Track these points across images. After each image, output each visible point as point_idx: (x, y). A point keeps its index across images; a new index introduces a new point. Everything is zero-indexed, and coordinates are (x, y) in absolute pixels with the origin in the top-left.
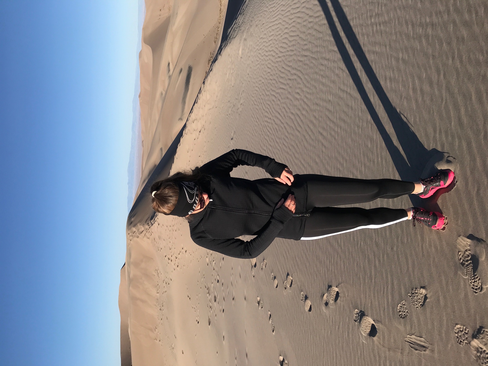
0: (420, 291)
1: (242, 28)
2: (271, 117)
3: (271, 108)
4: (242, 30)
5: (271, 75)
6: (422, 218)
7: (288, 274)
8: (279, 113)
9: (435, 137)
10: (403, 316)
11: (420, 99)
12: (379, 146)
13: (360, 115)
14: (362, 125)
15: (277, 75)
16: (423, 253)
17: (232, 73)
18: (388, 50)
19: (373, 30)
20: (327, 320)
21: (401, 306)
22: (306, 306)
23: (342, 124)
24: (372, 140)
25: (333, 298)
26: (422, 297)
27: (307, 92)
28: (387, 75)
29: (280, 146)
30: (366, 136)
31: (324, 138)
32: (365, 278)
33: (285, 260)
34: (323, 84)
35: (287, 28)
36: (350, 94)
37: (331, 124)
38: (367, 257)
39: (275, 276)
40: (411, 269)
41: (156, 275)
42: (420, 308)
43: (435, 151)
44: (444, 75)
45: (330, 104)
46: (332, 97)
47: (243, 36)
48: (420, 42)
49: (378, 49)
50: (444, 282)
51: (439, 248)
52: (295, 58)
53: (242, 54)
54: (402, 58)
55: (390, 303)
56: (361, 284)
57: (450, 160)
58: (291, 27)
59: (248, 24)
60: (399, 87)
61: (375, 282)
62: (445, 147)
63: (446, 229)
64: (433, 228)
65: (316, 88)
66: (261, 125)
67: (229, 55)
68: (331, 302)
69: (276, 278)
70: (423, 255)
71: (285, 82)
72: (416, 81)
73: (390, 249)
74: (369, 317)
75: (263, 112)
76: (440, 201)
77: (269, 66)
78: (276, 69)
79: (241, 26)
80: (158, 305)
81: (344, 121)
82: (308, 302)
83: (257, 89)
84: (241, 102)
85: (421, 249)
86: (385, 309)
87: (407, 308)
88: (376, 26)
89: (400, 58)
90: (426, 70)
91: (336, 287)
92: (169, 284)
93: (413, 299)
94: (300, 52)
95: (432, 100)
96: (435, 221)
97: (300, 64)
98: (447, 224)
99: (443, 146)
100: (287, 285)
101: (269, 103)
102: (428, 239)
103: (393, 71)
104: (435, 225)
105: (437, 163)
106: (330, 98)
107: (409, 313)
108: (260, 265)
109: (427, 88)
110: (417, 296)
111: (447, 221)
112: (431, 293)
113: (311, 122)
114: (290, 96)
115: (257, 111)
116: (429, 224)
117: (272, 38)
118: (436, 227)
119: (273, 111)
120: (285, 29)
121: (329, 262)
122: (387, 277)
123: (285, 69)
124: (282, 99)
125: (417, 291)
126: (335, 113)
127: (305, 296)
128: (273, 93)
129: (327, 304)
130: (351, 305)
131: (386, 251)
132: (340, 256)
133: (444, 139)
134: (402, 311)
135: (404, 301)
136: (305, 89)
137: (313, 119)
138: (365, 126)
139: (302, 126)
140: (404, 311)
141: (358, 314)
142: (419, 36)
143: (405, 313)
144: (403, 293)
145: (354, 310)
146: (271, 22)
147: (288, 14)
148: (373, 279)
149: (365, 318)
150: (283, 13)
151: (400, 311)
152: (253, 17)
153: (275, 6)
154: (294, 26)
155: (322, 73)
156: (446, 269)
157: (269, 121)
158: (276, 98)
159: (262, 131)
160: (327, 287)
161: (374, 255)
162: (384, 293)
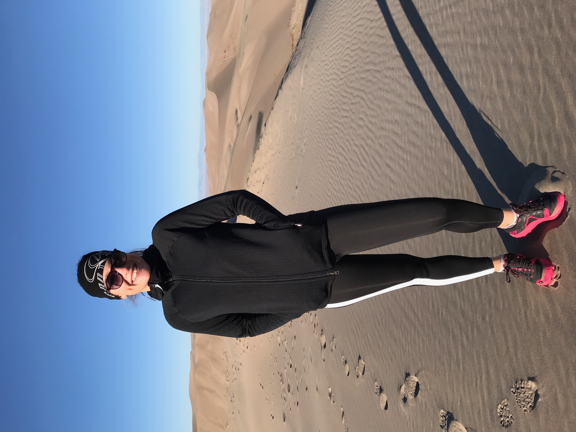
0: (528, 385)
1: (303, 54)
2: (334, 154)
3: (334, 143)
4: (303, 56)
5: (334, 103)
6: (520, 269)
7: (360, 358)
8: (343, 148)
9: (532, 146)
10: (506, 423)
11: (508, 95)
12: (457, 172)
13: (432, 132)
14: (436, 147)
15: (340, 102)
16: (528, 323)
17: (294, 109)
18: (462, 37)
19: (442, 17)
20: (407, 423)
21: (502, 407)
22: (381, 402)
23: (412, 149)
24: (448, 163)
25: (413, 392)
26: (531, 395)
27: (371, 115)
28: (463, 71)
29: (344, 189)
30: (441, 160)
31: (392, 170)
32: (450, 363)
33: (356, 338)
34: (388, 101)
35: (347, 42)
36: (419, 107)
37: (399, 151)
38: (451, 333)
39: (346, 360)
40: (511, 350)
41: (224, 359)
42: (530, 411)
43: (533, 166)
44: (539, 52)
45: (397, 125)
46: (399, 115)
47: (304, 63)
48: (503, 16)
49: (450, 39)
50: (562, 371)
51: (551, 315)
52: (357, 76)
53: (304, 84)
54: (481, 43)
55: (486, 401)
56: (445, 372)
57: (557, 177)
58: (352, 40)
59: (309, 47)
60: (479, 84)
61: (464, 369)
62: (549, 158)
63: (559, 285)
64: (539, 284)
65: (380, 108)
66: (325, 165)
67: (290, 88)
68: (411, 397)
69: (347, 363)
70: (528, 328)
71: (348, 108)
72: (501, 70)
73: (481, 320)
74: (459, 422)
75: (326, 150)
76: (547, 242)
77: (331, 92)
78: (338, 95)
79: (302, 52)
80: (228, 396)
81: (414, 145)
82: (384, 396)
83: (320, 123)
84: (305, 141)
85: (524, 319)
86: (479, 412)
87: (510, 411)
88: (447, 10)
89: (479, 43)
90: (513, 51)
91: (416, 376)
92: (239, 370)
93: (518, 398)
94: (362, 67)
95: (524, 92)
96: (539, 273)
97: (363, 82)
98: (560, 278)
99: (544, 157)
100: (359, 372)
101: (332, 137)
102: (533, 303)
103: (470, 64)
104: (541, 278)
105: (537, 184)
106: (397, 117)
107: (513, 419)
108: (330, 345)
109: (516, 77)
110: (524, 393)
111: (559, 272)
112: (544, 389)
113: (377, 152)
114: (353, 125)
115: (320, 150)
116: (532, 277)
117: (333, 58)
118: (542, 282)
119: (336, 147)
120: (346, 44)
121: (406, 341)
122: (479, 363)
123: (347, 92)
124: (345, 129)
125: (524, 384)
126: (403, 136)
127: (380, 388)
128: (336, 125)
129: (405, 400)
130: (435, 403)
131: (475, 323)
132: (418, 331)
133: (546, 146)
134: (505, 416)
135: (506, 400)
136: (369, 112)
137: (378, 148)
138: (439, 146)
139: (367, 160)
140: (507, 415)
141: (445, 416)
142: (501, 7)
143: (508, 419)
144: (504, 387)
145: (440, 411)
146: (332, 39)
147: (348, 25)
148: (461, 364)
149: (454, 423)
150: (343, 25)
151: (501, 416)
152: (314, 39)
153: (335, 20)
154: (355, 38)
155: (386, 87)
156: (563, 349)
157: (333, 159)
158: (339, 129)
159: (326, 173)
160: (404, 376)
161: (460, 329)
162: (476, 386)
